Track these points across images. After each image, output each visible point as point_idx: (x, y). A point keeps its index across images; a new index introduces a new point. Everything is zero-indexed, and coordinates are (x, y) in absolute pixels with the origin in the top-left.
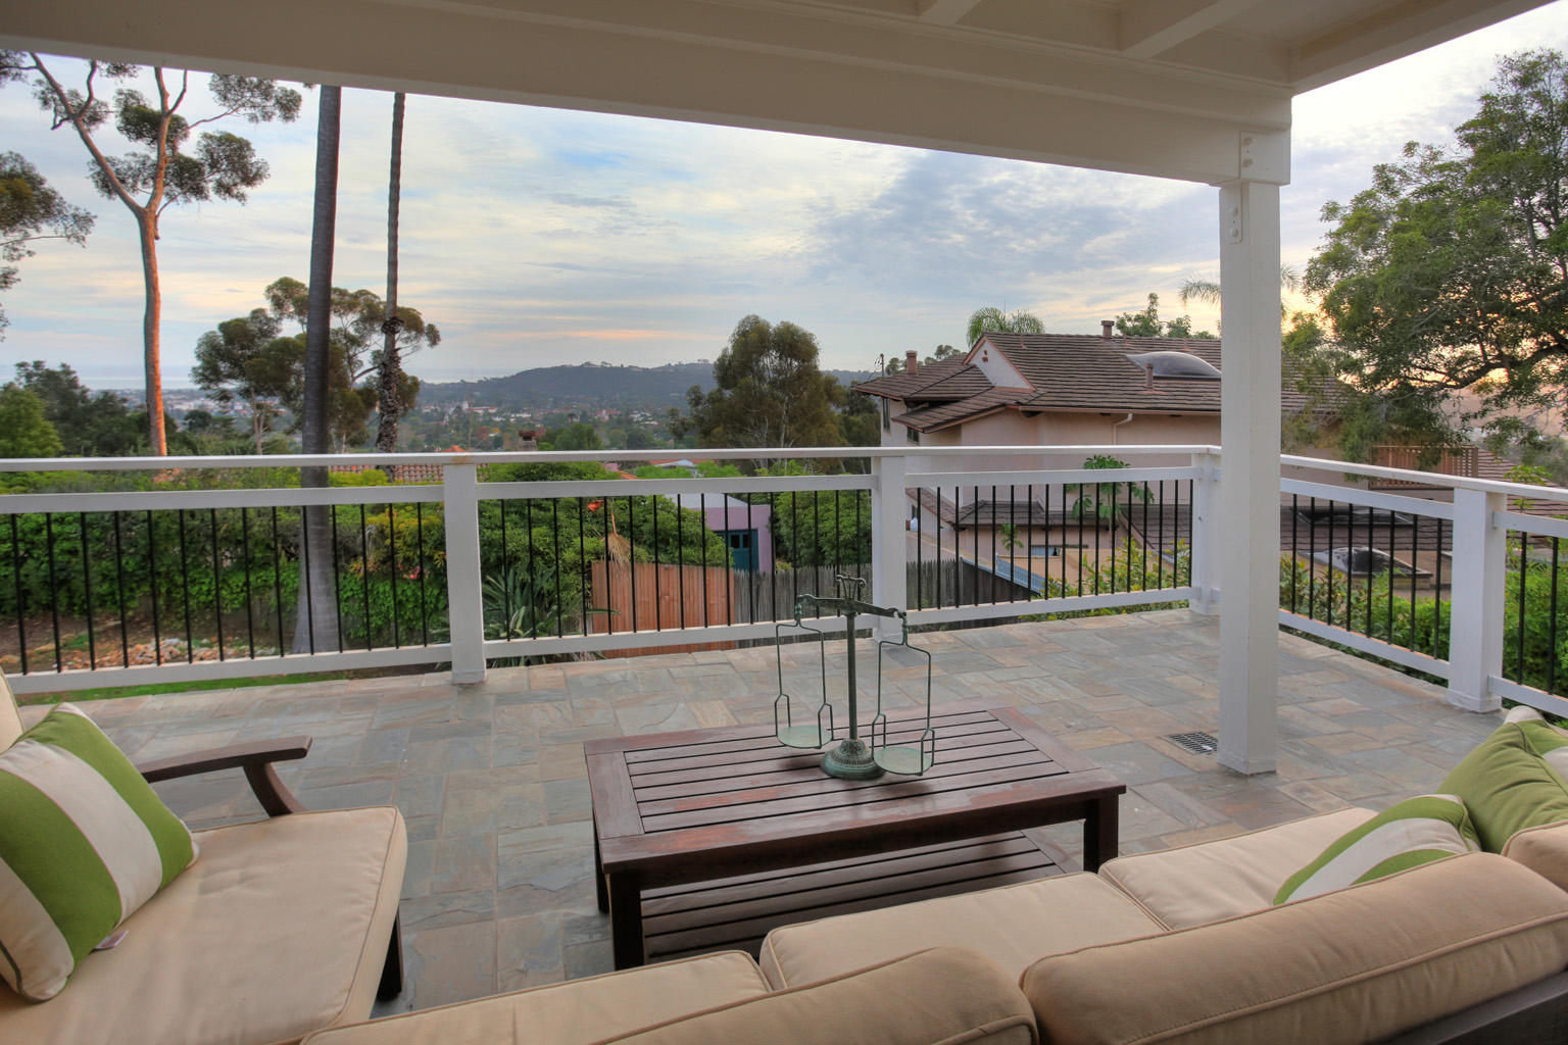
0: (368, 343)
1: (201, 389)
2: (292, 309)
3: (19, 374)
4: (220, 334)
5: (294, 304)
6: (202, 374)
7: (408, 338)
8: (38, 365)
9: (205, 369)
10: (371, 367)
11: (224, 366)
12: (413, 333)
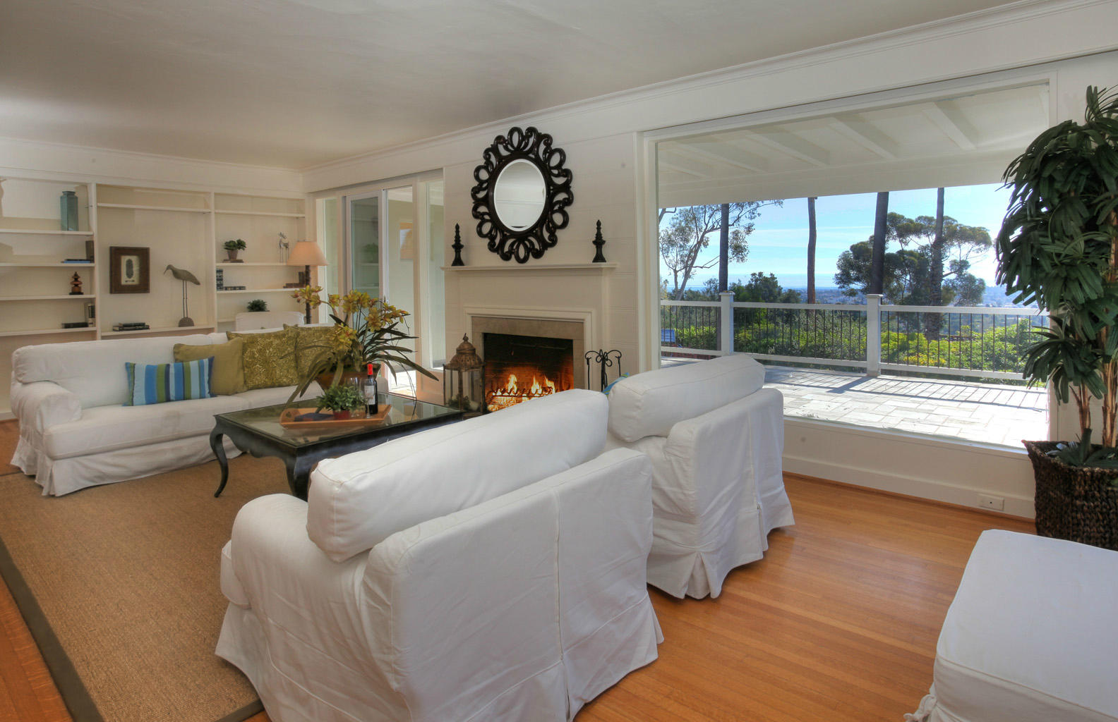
0: (948, 254)
1: (839, 288)
2: (895, 234)
3: (752, 279)
4: (851, 252)
5: (896, 230)
6: (841, 278)
7: (980, 249)
8: (760, 274)
9: (842, 275)
10: (950, 272)
11: (853, 273)
12: (983, 246)
